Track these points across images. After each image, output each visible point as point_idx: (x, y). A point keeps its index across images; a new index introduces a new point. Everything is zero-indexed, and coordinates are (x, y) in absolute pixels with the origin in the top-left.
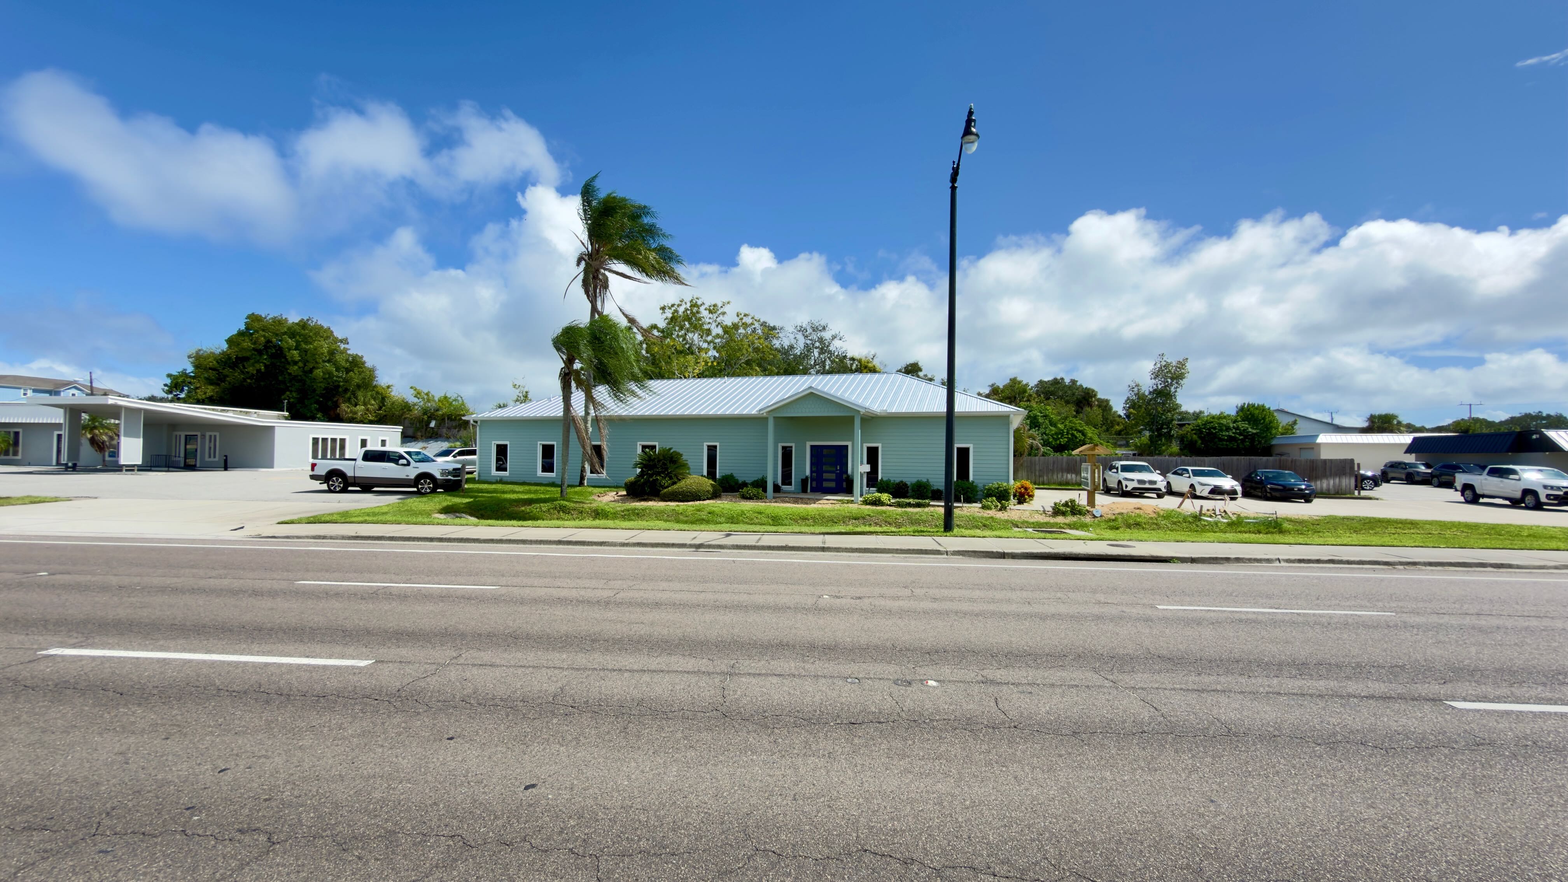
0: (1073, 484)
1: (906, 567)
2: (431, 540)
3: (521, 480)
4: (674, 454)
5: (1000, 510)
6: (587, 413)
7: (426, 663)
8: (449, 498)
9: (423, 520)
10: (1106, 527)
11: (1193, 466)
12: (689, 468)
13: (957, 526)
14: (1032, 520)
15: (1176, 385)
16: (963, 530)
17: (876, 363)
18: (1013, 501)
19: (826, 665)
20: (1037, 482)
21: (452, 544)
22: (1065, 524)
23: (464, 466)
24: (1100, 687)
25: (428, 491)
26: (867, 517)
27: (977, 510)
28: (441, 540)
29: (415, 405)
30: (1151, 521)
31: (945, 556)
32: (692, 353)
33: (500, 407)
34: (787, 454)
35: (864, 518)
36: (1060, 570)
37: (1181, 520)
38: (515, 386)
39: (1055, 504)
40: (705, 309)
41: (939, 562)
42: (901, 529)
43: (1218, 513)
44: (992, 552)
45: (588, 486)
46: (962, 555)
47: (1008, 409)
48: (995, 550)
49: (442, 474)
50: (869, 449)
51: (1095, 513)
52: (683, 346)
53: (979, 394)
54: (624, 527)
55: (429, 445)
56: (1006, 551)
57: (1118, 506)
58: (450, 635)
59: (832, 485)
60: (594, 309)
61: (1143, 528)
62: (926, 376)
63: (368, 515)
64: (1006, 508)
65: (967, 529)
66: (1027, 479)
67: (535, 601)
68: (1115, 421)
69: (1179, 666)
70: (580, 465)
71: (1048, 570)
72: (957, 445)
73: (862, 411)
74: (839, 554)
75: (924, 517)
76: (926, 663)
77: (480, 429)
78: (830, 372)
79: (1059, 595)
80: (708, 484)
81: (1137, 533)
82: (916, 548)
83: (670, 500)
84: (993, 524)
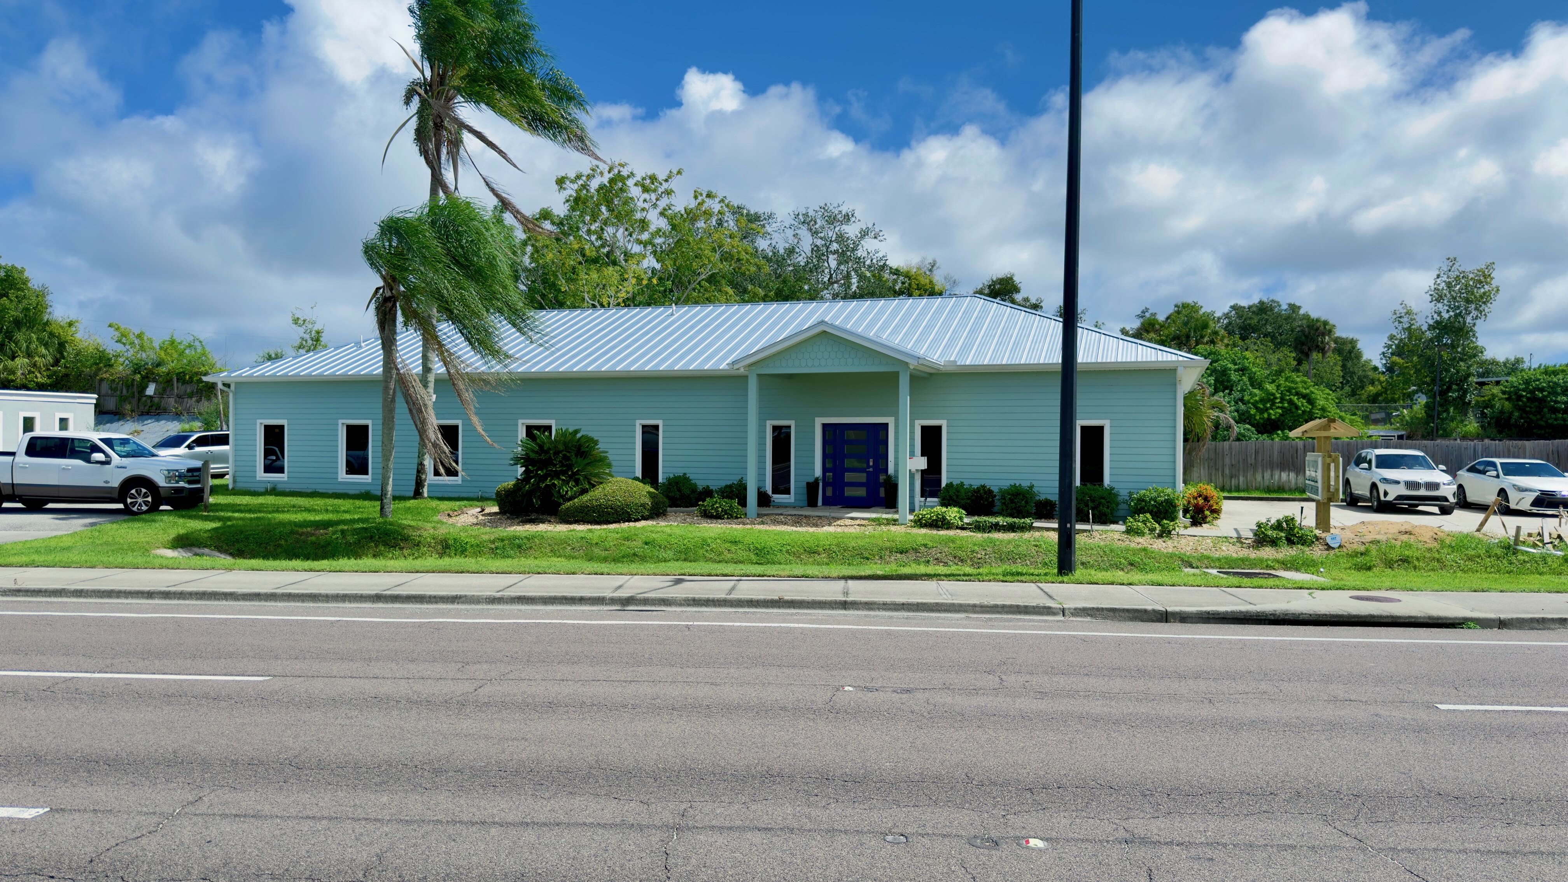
0: (1291, 491)
1: (989, 636)
2: (150, 595)
3: (310, 488)
4: (583, 440)
5: (1160, 536)
6: (427, 369)
7: (140, 813)
8: (181, 521)
9: (135, 561)
10: (1349, 565)
11: (1504, 457)
12: (609, 465)
13: (1083, 564)
14: (1217, 555)
15: (1474, 313)
16: (1093, 572)
17: (938, 279)
18: (1182, 520)
19: (849, 811)
20: (1227, 487)
21: (187, 602)
22: (1278, 561)
23: (206, 464)
24: (1334, 848)
25: (144, 508)
26: (922, 548)
27: (1117, 536)
28: (166, 595)
29: (117, 356)
30: (1428, 555)
31: (1060, 618)
32: (614, 263)
33: (270, 358)
34: (781, 439)
35: (916, 550)
36: (1266, 642)
37: (1482, 552)
38: (296, 321)
39: (1259, 525)
40: (636, 185)
41: (1050, 628)
42: (981, 570)
43: (1547, 539)
44: (1145, 611)
45: (431, 498)
46: (1091, 616)
47: (1174, 358)
48: (1149, 608)
49: (169, 478)
50: (924, 429)
51: (1329, 541)
52: (598, 249)
53: (1124, 332)
54: (494, 569)
55: (144, 428)
56: (1169, 609)
57: (1371, 528)
58: (182, 763)
59: (861, 492)
60: (437, 182)
61: (1415, 568)
62: (1026, 300)
63: (38, 552)
64: (1170, 532)
65: (1100, 569)
66: (1210, 481)
67: (334, 702)
68: (1366, 377)
69: (1474, 809)
70: (416, 461)
71: (1244, 643)
72: (1080, 423)
73: (913, 364)
74: (872, 613)
75: (1023, 549)
76: (1026, 808)
77: (235, 399)
78: (854, 296)
79: (1263, 686)
80: (643, 492)
81: (1402, 576)
82: (1008, 603)
83: (577, 522)
84: (1146, 561)
